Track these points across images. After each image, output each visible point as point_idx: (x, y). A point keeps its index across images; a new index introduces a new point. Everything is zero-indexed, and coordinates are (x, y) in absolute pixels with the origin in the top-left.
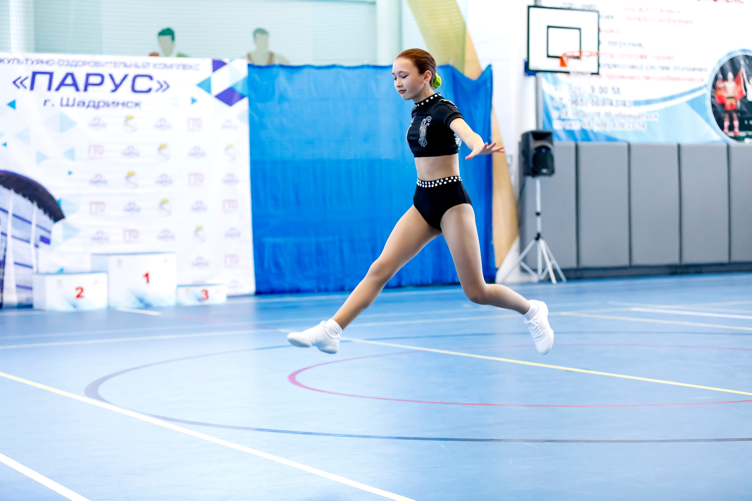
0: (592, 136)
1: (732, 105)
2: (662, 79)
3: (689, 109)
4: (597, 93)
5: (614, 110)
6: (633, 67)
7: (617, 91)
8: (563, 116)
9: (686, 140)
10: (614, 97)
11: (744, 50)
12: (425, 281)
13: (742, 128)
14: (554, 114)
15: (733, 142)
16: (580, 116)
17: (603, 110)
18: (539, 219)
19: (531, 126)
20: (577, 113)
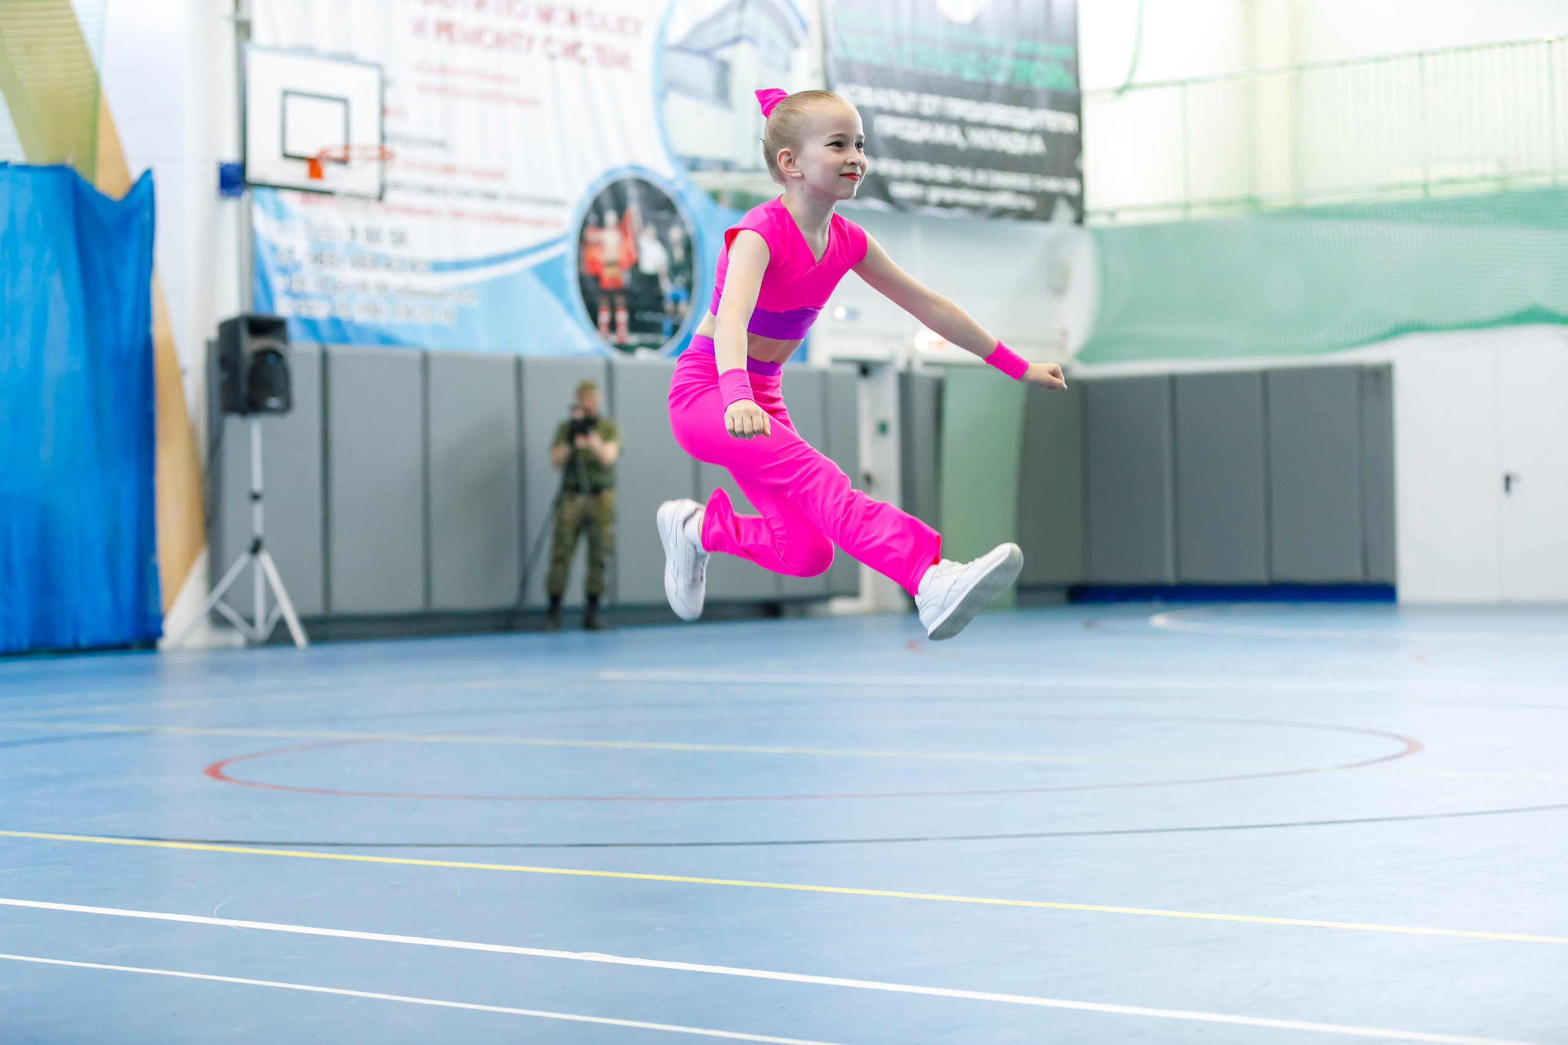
0: (350, 332)
1: (613, 280)
2: (484, 218)
3: (534, 285)
4: (361, 241)
5: (395, 280)
6: (430, 190)
7: (399, 239)
8: (296, 288)
9: (533, 348)
10: (394, 252)
11: (635, 168)
12: (14, 644)
13: (635, 326)
14: (278, 283)
15: (618, 357)
16: (330, 288)
17: (374, 277)
18: (258, 508)
19: (231, 307)
20: (324, 282)
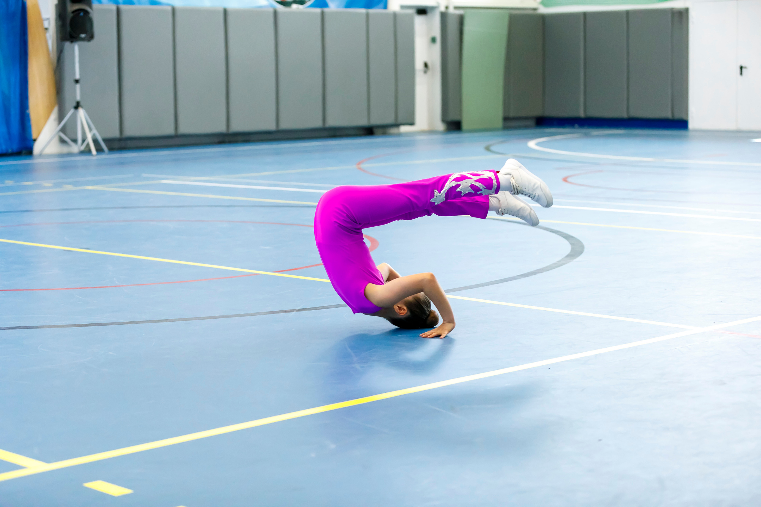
9: (233, 4)
15: (280, 8)
18: (78, 86)
